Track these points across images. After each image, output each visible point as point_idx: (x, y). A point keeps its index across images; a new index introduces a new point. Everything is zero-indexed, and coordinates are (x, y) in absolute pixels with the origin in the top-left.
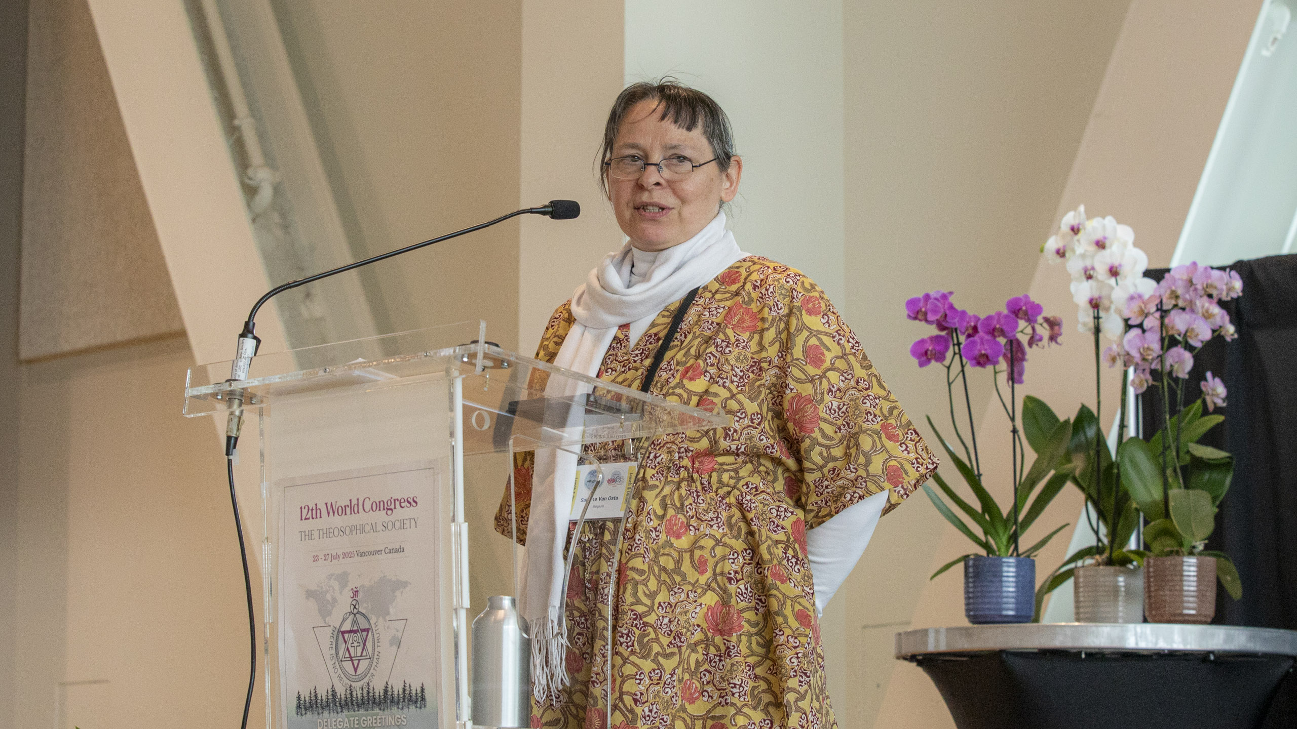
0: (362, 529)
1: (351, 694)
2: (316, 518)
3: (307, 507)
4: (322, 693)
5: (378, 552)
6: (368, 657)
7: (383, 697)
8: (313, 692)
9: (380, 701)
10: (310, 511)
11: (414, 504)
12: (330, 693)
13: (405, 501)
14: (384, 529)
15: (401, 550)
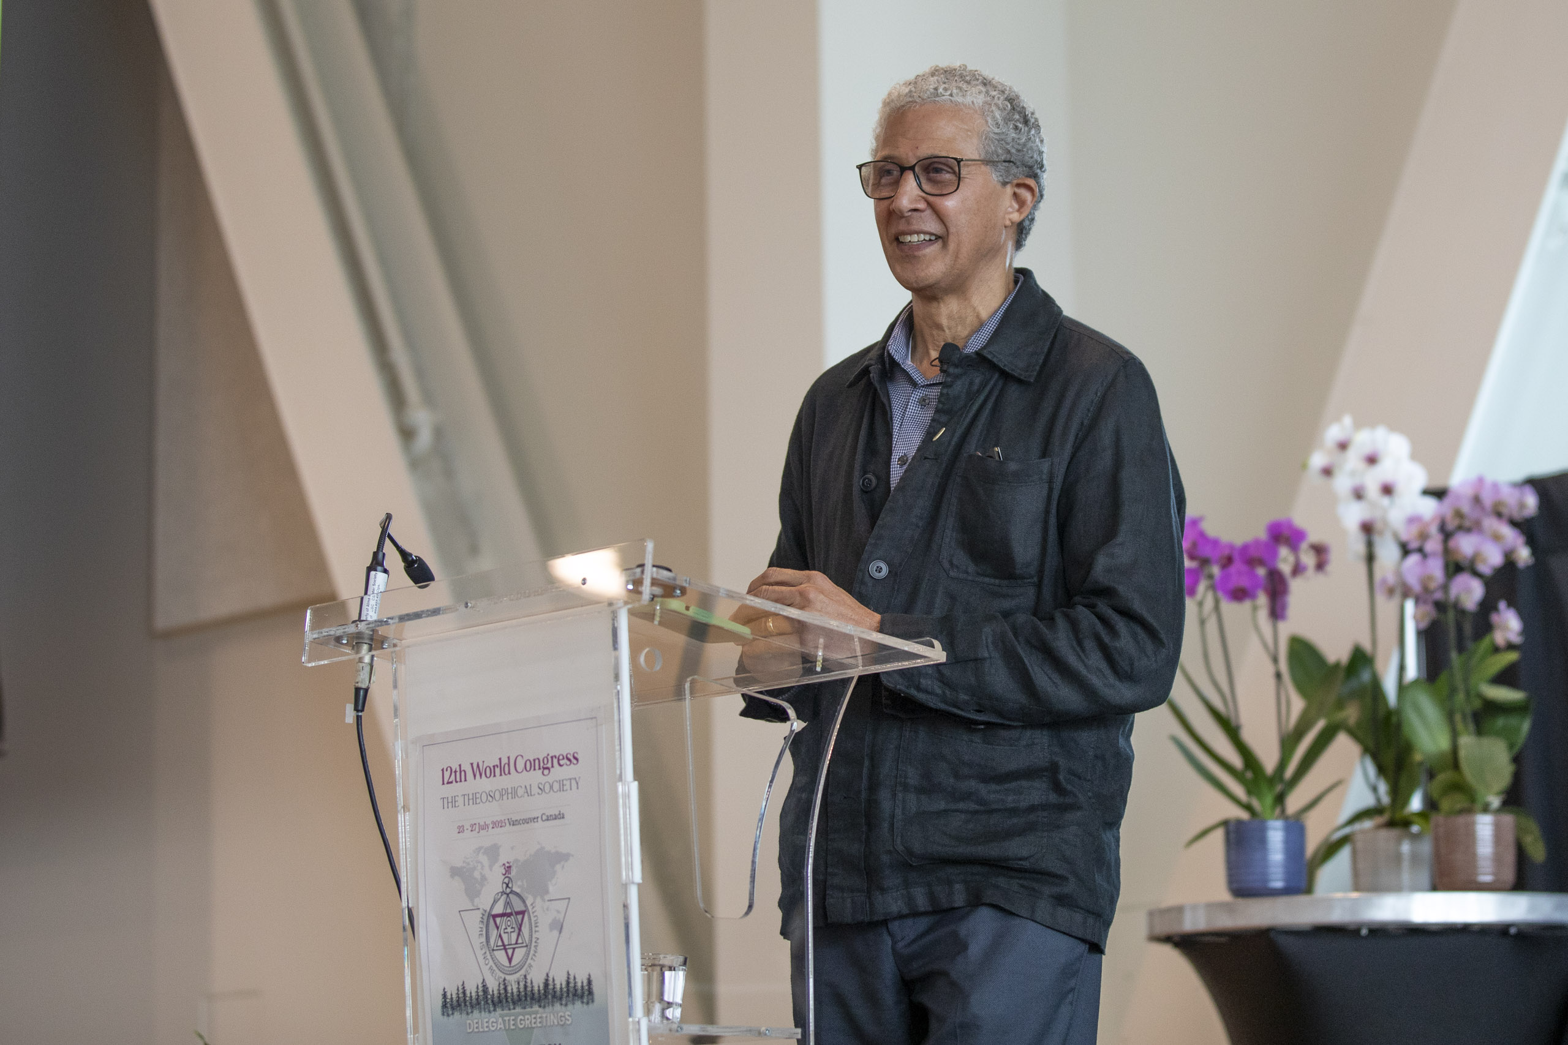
0: (514, 793)
1: (505, 989)
2: (461, 781)
3: (449, 769)
4: (471, 989)
5: (534, 819)
6: (524, 945)
7: (543, 992)
8: (460, 988)
9: (540, 997)
10: (453, 774)
11: (575, 762)
12: (481, 989)
13: (563, 759)
14: (540, 792)
15: (560, 816)
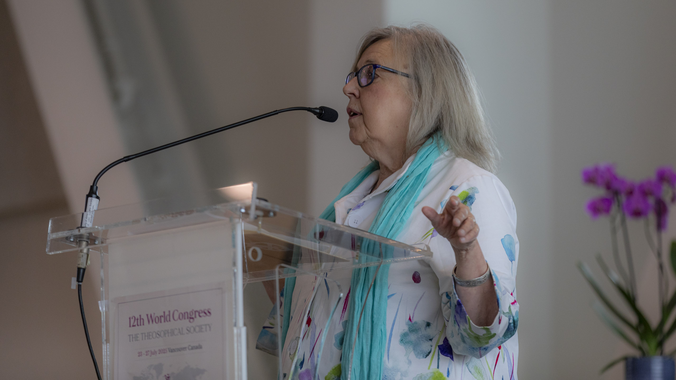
0: (172, 333)
2: (140, 325)
3: (134, 318)
5: (184, 349)
10: (136, 321)
11: (208, 314)
13: (202, 312)
14: (187, 332)
15: (200, 347)
